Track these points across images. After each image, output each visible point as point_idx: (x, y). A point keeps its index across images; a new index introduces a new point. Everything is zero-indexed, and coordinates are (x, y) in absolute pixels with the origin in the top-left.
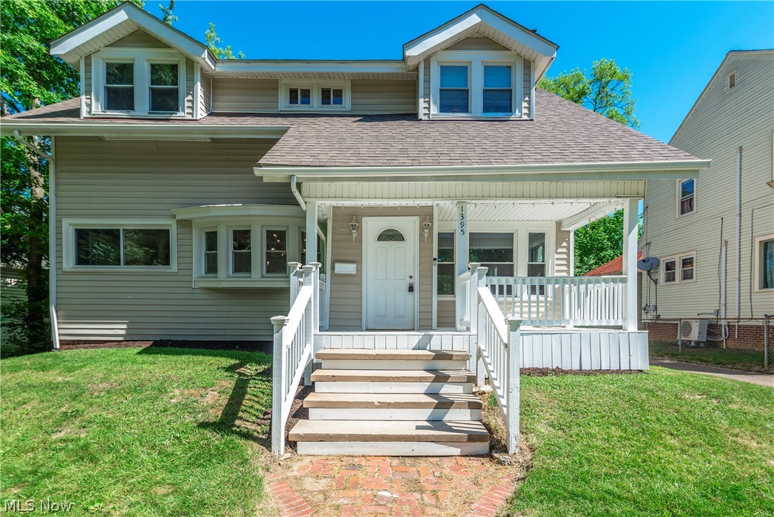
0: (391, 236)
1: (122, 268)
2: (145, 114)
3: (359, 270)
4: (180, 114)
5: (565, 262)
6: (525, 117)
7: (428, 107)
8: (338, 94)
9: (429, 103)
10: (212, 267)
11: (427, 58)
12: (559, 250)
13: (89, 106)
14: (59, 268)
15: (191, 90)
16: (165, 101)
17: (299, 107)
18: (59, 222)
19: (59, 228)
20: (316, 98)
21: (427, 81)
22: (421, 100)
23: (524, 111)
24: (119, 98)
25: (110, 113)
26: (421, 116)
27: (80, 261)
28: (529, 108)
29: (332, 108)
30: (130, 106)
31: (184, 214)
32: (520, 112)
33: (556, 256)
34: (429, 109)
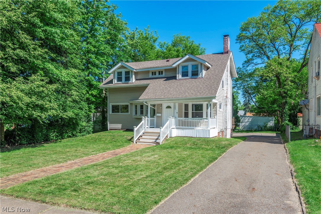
0: (169, 107)
1: (120, 113)
2: (124, 82)
3: (162, 115)
4: (130, 82)
5: (215, 111)
6: (201, 77)
7: (179, 76)
8: (162, 72)
9: (179, 75)
10: (136, 113)
11: (178, 65)
12: (214, 108)
13: (114, 81)
14: (109, 114)
15: (132, 77)
16: (128, 79)
17: (154, 76)
18: (109, 104)
19: (109, 105)
20: (157, 73)
21: (179, 70)
22: (177, 75)
23: (201, 75)
24: (119, 79)
25: (118, 83)
26: (177, 79)
27: (113, 112)
28: (202, 75)
29: (161, 76)
30: (121, 81)
31: (131, 102)
32: (200, 76)
33: (213, 110)
34: (179, 77)
